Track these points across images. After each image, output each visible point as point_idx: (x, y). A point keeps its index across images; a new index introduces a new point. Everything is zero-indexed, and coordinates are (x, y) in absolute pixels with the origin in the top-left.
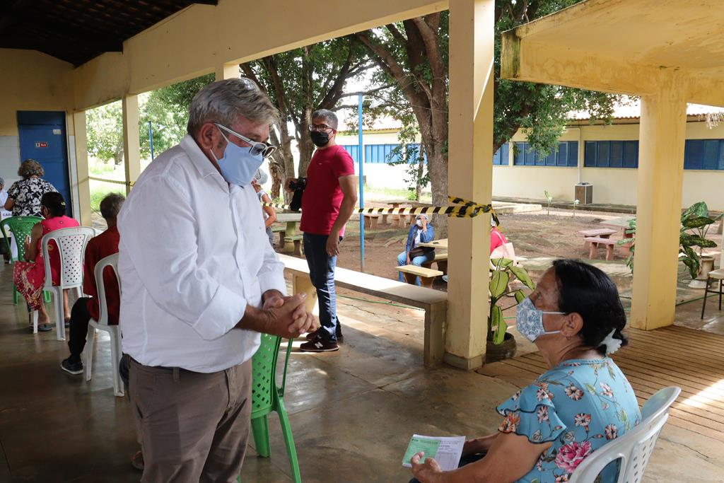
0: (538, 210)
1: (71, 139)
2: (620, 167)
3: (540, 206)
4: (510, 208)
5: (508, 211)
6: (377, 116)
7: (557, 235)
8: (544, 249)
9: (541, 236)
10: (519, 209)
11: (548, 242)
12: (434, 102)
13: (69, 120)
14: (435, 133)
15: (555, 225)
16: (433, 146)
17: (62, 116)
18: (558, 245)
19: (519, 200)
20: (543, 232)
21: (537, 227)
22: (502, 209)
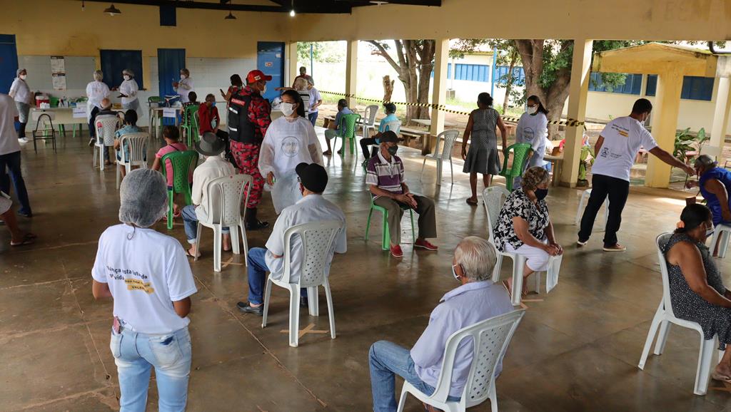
1: (287, 61)
6: (476, 44)
12: (536, 48)
13: (287, 48)
14: (534, 69)
16: (531, 78)
17: (283, 45)
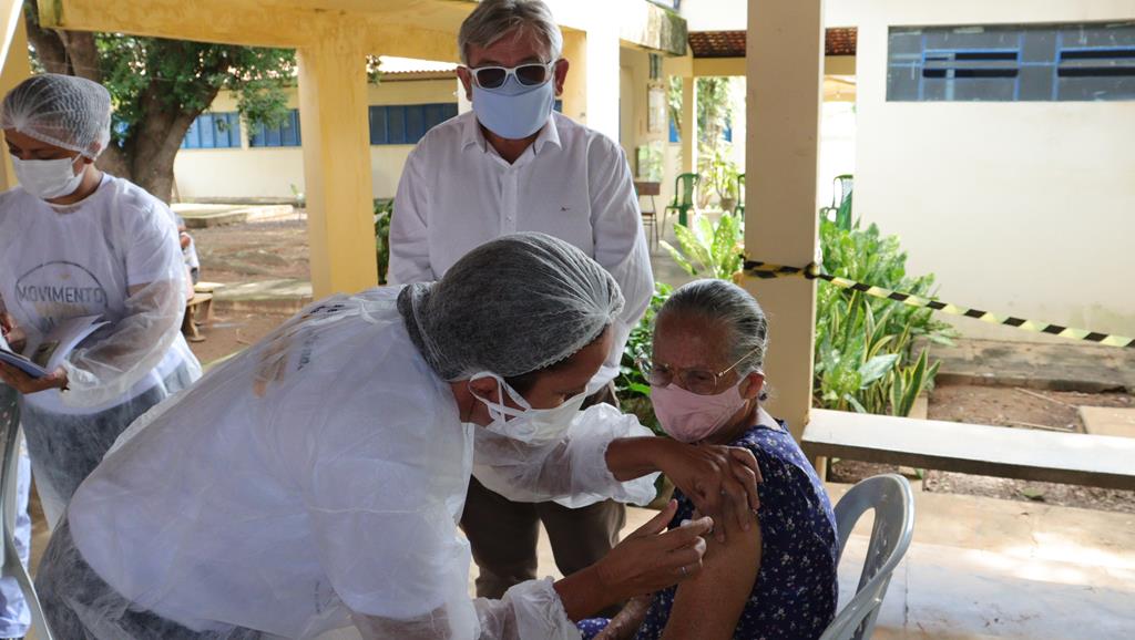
0: (288, 213)
2: (402, 143)
3: (290, 208)
4: (240, 215)
5: (240, 219)
7: (301, 248)
8: (273, 270)
9: (276, 252)
10: (256, 214)
11: (281, 260)
15: (303, 234)
18: (296, 263)
19: (262, 201)
20: (279, 245)
21: (275, 240)
22: (229, 217)
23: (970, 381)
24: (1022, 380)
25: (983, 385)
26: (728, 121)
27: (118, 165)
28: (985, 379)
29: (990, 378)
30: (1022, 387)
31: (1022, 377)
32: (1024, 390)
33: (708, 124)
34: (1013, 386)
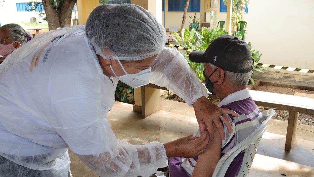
23: (273, 84)
24: (289, 85)
25: (277, 86)
26: (246, 5)
27: (55, 15)
28: (277, 84)
29: (279, 84)
30: (289, 87)
31: (289, 84)
32: (289, 88)
33: (239, 6)
34: (286, 87)
